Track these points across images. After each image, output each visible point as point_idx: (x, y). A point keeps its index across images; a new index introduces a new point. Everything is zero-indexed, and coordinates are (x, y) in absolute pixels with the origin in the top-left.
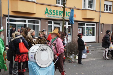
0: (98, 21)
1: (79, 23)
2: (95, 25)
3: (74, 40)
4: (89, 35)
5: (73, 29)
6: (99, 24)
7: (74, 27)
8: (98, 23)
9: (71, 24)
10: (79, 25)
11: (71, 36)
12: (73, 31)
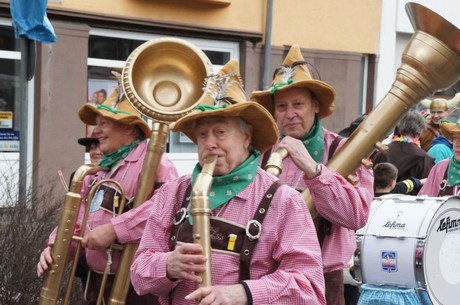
0: (253, 26)
1: (93, 40)
2: (235, 58)
3: (46, 188)
4: (178, 143)
5: (46, 86)
6: (263, 48)
7: (47, 67)
8: (255, 39)
9: (22, 44)
10: (93, 54)
11: (22, 151)
12: (46, 101)
